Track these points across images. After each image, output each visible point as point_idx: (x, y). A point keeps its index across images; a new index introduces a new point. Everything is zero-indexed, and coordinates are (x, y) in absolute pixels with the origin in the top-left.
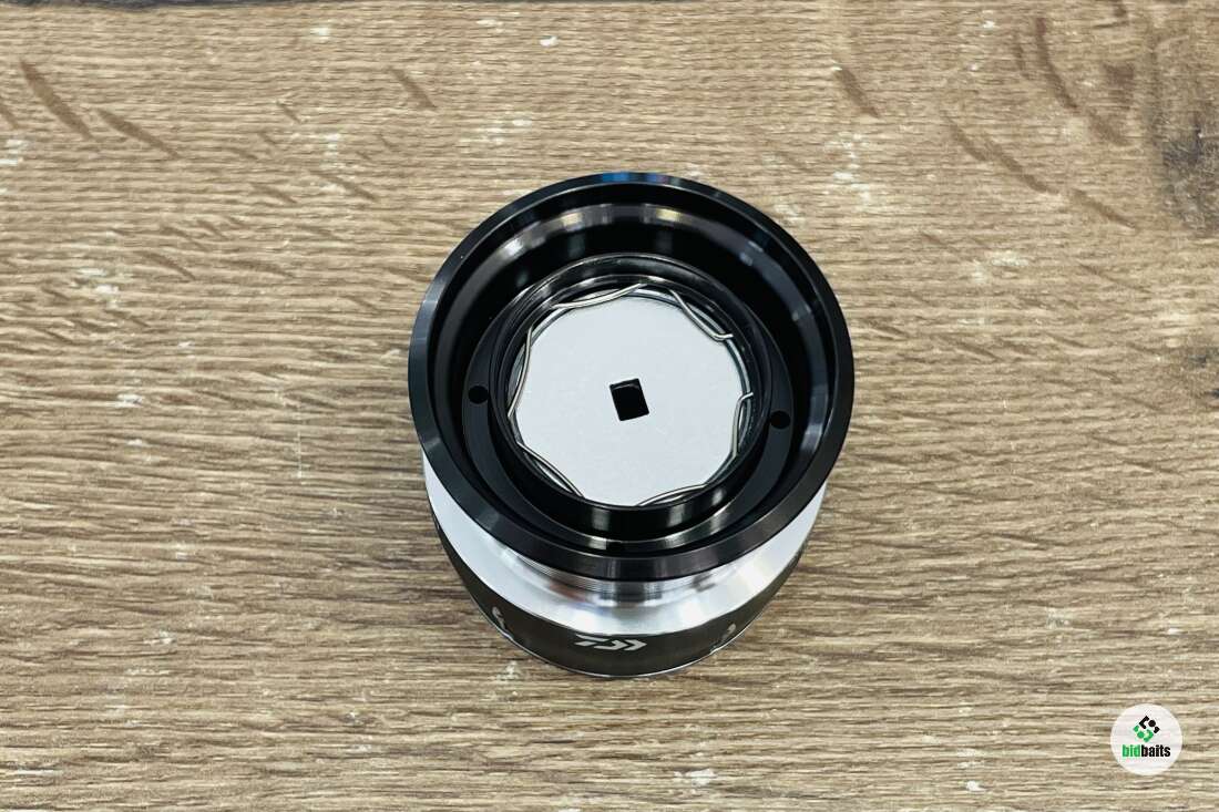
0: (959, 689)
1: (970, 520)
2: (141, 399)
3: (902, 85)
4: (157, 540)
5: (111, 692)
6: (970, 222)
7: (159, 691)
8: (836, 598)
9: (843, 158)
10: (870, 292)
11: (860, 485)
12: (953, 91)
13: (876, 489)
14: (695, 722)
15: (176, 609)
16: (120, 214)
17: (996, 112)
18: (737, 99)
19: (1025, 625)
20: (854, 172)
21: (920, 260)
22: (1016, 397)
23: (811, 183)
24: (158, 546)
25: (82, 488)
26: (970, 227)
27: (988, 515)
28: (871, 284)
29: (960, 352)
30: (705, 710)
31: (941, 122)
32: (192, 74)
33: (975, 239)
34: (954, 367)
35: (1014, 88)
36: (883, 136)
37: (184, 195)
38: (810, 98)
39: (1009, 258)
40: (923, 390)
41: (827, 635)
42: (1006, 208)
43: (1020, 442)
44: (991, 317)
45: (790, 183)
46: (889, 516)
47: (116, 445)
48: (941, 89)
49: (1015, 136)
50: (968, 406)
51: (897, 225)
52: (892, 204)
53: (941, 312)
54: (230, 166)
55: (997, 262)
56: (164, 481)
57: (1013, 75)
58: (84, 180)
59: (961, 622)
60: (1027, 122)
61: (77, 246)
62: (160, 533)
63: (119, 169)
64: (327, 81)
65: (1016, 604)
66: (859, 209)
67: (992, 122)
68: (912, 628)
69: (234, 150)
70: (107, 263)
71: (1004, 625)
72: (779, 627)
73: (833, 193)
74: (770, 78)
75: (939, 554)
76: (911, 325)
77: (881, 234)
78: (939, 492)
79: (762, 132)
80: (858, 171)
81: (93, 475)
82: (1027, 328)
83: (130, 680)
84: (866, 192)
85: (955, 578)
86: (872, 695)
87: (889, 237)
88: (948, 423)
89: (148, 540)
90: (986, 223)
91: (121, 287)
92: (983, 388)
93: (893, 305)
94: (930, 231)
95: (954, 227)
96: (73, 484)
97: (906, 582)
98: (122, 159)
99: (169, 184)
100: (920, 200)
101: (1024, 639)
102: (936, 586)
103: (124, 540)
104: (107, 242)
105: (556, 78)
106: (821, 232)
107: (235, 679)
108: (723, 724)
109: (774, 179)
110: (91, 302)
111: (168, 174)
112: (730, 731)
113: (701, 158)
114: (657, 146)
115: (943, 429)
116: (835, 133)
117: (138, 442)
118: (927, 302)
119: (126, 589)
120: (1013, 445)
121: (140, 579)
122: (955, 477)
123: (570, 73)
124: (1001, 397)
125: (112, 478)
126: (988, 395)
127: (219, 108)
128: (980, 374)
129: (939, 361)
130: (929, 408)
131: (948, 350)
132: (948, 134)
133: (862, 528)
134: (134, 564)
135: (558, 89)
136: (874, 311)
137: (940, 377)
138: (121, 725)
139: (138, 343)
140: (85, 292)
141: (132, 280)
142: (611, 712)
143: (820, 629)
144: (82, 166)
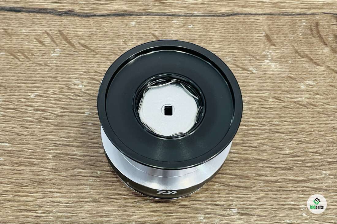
0: (300, 190)
1: (302, 148)
2: (90, 113)
3: (281, 38)
4: (95, 148)
5: (85, 185)
6: (300, 73)
7: (98, 185)
8: (268, 167)
9: (267, 57)
10: (275, 91)
11: (273, 139)
12: (295, 40)
13: (278, 140)
14: (232, 197)
15: (101, 165)
16: (84, 68)
17: (306, 46)
18: (239, 41)
19: (317, 175)
20: (270, 60)
21: (287, 82)
22: (313, 117)
23: (259, 63)
24: (96, 150)
25: (77, 135)
26: (300, 75)
27: (306, 147)
28: (275, 88)
29: (299, 106)
30: (235, 194)
31: (292, 48)
32: (101, 33)
33: (301, 78)
34: (297, 110)
35: (311, 40)
36: (277, 51)
37: (99, 63)
38: (258, 41)
39: (310, 82)
40: (289, 115)
41: (265, 176)
42: (309, 70)
43: (314, 129)
44: (306, 97)
45: (253, 63)
46: (281, 147)
47: (85, 125)
48: (292, 40)
49: (311, 52)
50: (301, 119)
51: (281, 74)
52: (280, 68)
53: (293, 96)
54: (111, 56)
55: (307, 83)
56: (97, 134)
57: (310, 36)
58: (75, 59)
59: (300, 174)
60: (314, 48)
61: (73, 75)
62: (97, 146)
63: (83, 57)
64: (135, 35)
65: (314, 170)
66: (271, 69)
67: (305, 48)
68: (287, 175)
69: (112, 52)
70: (81, 80)
71: (311, 175)
72: (253, 174)
73: (264, 65)
74: (247, 36)
75: (294, 156)
76: (285, 99)
77: (277, 76)
78: (294, 141)
79: (246, 50)
80: (271, 60)
81: (79, 132)
82: (315, 100)
83: (90, 182)
84: (273, 65)
85: (298, 163)
86: (277, 191)
87: (279, 77)
88: (295, 124)
89: (93, 148)
90: (304, 74)
91: (85, 86)
92: (304, 115)
93: (280, 94)
94: (290, 75)
95: (296, 74)
96: (74, 134)
97: (286, 163)
98: (84, 54)
99: (96, 61)
100: (287, 67)
101: (316, 178)
102: (293, 164)
103: (88, 148)
104: (81, 75)
105: (193, 35)
106: (262, 75)
107: (116, 183)
108: (239, 198)
109: (249, 61)
110: (77, 89)
111: (96, 58)
112: (241, 199)
113: (230, 56)
114: (219, 53)
115: (295, 125)
116: (265, 50)
117: (90, 124)
118: (289, 93)
119: (88, 160)
120: (313, 130)
121: (92, 158)
122: (298, 137)
123: (196, 34)
124: (309, 117)
125: (84, 133)
126: (306, 117)
127: (108, 42)
128: (304, 111)
129: (293, 108)
130: (291, 120)
131: (295, 105)
132: (294, 51)
133: (274, 150)
134: (90, 154)
135: (193, 38)
136: (276, 95)
137: (294, 112)
138: (88, 193)
139: (89, 100)
140: (76, 87)
141: (88, 84)
142: (211, 194)
143: (264, 175)
144: (74, 56)
